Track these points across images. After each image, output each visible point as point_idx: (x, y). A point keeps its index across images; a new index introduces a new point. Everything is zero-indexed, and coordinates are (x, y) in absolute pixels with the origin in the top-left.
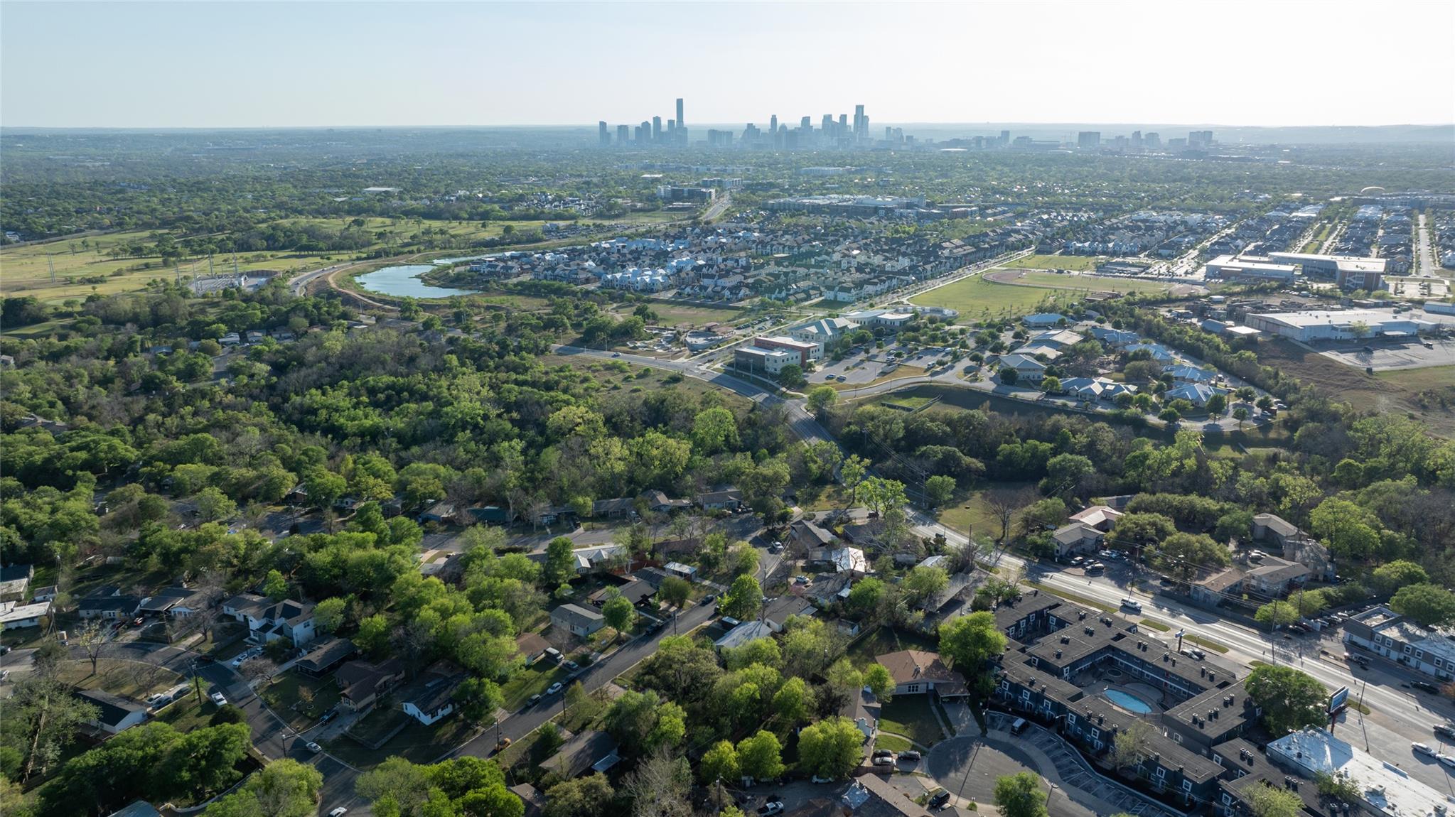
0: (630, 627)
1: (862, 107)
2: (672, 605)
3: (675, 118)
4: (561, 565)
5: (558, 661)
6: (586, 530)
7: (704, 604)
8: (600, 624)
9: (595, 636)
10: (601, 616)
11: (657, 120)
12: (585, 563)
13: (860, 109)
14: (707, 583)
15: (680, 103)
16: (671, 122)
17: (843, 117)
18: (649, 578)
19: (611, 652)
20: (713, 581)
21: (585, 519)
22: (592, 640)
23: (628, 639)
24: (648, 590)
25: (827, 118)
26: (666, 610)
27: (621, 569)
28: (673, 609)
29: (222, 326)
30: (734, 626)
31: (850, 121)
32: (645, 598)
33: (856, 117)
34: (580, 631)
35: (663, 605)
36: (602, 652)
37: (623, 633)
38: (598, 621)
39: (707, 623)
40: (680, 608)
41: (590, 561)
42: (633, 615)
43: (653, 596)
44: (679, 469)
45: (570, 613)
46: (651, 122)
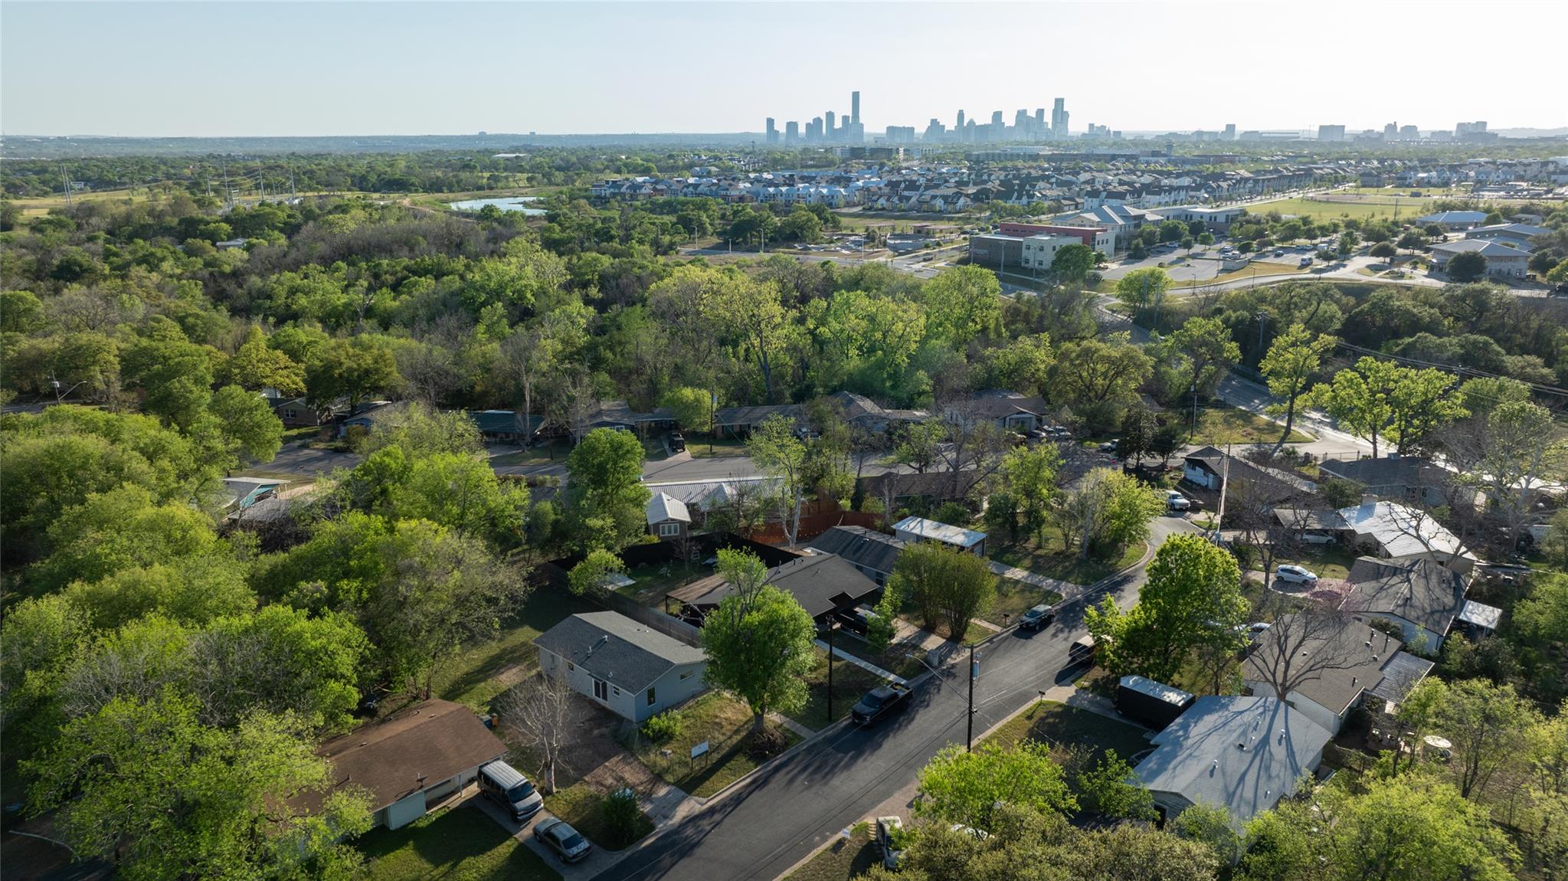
0: (796, 696)
1: (1062, 100)
2: (928, 629)
3: (850, 113)
4: (602, 503)
5: (518, 819)
6: (695, 457)
7: (1027, 631)
8: (695, 683)
9: (676, 722)
10: (699, 655)
11: (830, 116)
12: (677, 510)
13: (1059, 102)
14: (1017, 573)
15: (856, 96)
16: (845, 118)
17: (1040, 112)
18: (853, 551)
19: (726, 787)
20: (1035, 569)
21: (696, 437)
22: (663, 737)
23: (789, 739)
24: (856, 584)
25: (1022, 114)
26: (913, 645)
27: (774, 529)
28: (933, 643)
29: (225, 226)
30: (1173, 711)
31: (1048, 118)
32: (843, 604)
33: (1055, 112)
34: (624, 703)
35: (904, 630)
36: (690, 785)
37: (773, 718)
38: (685, 671)
39: (1061, 695)
40: (956, 639)
41: (692, 508)
42: (809, 655)
43: (873, 599)
44: (902, 359)
45: (603, 641)
46: (824, 118)
